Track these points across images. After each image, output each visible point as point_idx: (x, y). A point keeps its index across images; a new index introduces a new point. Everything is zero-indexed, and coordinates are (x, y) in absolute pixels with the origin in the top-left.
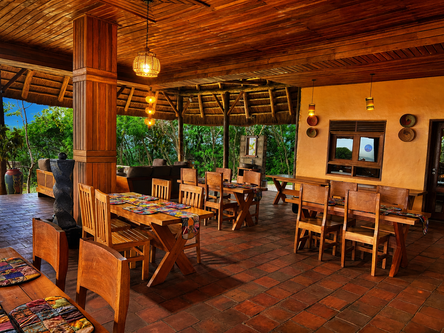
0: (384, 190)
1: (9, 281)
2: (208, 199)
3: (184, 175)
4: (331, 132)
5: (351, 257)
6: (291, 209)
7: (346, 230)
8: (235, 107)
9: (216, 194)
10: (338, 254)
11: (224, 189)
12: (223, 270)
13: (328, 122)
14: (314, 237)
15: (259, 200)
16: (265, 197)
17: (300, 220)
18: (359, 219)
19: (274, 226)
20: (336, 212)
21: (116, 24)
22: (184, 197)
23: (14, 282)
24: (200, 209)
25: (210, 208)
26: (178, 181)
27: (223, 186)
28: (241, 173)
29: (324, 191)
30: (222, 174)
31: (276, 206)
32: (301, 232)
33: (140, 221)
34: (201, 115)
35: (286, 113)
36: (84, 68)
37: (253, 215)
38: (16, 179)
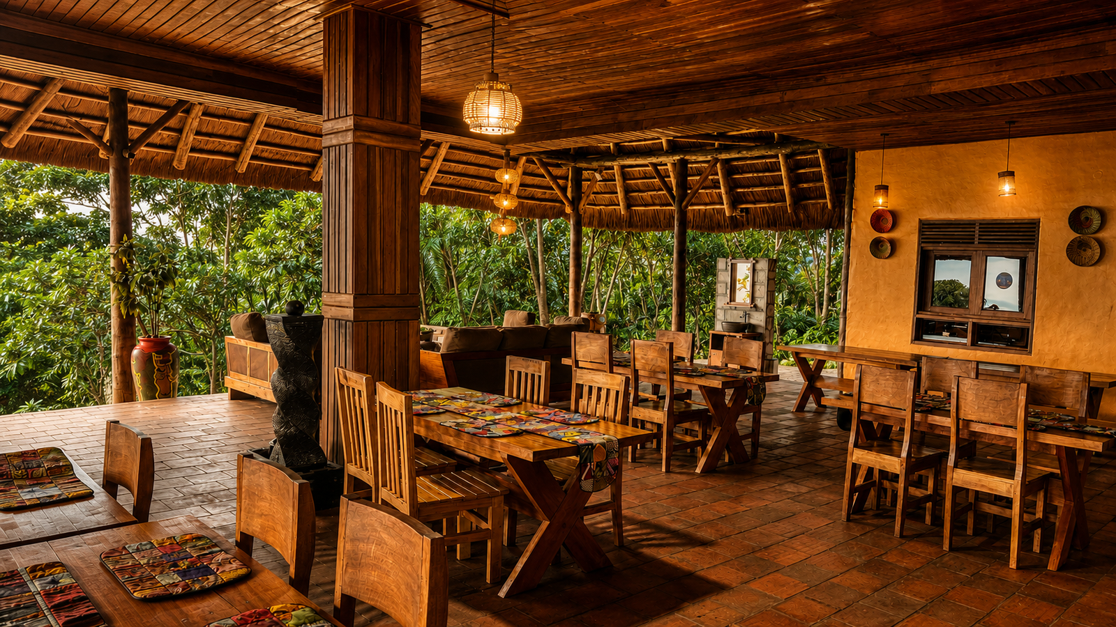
0: (1037, 375)
1: (187, 585)
2: (639, 401)
3: (580, 348)
4: (923, 245)
5: (965, 528)
6: (833, 422)
7: (956, 466)
8: (700, 191)
9: (656, 389)
10: (938, 520)
11: (677, 378)
12: (677, 561)
13: (916, 224)
14: (886, 484)
15: (760, 402)
16: (773, 395)
17: (856, 445)
18: (983, 440)
19: (795, 460)
20: (932, 426)
21: (420, 23)
22: (582, 398)
23: (197, 587)
24: (621, 424)
25: (643, 422)
26: (566, 361)
27: (673, 372)
28: (718, 342)
29: (905, 380)
30: (671, 345)
31: (800, 415)
32: (857, 472)
33: (481, 451)
34: (622, 208)
35: (820, 203)
36: (348, 118)
37: (746, 437)
38: (161, 362)
